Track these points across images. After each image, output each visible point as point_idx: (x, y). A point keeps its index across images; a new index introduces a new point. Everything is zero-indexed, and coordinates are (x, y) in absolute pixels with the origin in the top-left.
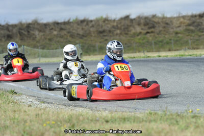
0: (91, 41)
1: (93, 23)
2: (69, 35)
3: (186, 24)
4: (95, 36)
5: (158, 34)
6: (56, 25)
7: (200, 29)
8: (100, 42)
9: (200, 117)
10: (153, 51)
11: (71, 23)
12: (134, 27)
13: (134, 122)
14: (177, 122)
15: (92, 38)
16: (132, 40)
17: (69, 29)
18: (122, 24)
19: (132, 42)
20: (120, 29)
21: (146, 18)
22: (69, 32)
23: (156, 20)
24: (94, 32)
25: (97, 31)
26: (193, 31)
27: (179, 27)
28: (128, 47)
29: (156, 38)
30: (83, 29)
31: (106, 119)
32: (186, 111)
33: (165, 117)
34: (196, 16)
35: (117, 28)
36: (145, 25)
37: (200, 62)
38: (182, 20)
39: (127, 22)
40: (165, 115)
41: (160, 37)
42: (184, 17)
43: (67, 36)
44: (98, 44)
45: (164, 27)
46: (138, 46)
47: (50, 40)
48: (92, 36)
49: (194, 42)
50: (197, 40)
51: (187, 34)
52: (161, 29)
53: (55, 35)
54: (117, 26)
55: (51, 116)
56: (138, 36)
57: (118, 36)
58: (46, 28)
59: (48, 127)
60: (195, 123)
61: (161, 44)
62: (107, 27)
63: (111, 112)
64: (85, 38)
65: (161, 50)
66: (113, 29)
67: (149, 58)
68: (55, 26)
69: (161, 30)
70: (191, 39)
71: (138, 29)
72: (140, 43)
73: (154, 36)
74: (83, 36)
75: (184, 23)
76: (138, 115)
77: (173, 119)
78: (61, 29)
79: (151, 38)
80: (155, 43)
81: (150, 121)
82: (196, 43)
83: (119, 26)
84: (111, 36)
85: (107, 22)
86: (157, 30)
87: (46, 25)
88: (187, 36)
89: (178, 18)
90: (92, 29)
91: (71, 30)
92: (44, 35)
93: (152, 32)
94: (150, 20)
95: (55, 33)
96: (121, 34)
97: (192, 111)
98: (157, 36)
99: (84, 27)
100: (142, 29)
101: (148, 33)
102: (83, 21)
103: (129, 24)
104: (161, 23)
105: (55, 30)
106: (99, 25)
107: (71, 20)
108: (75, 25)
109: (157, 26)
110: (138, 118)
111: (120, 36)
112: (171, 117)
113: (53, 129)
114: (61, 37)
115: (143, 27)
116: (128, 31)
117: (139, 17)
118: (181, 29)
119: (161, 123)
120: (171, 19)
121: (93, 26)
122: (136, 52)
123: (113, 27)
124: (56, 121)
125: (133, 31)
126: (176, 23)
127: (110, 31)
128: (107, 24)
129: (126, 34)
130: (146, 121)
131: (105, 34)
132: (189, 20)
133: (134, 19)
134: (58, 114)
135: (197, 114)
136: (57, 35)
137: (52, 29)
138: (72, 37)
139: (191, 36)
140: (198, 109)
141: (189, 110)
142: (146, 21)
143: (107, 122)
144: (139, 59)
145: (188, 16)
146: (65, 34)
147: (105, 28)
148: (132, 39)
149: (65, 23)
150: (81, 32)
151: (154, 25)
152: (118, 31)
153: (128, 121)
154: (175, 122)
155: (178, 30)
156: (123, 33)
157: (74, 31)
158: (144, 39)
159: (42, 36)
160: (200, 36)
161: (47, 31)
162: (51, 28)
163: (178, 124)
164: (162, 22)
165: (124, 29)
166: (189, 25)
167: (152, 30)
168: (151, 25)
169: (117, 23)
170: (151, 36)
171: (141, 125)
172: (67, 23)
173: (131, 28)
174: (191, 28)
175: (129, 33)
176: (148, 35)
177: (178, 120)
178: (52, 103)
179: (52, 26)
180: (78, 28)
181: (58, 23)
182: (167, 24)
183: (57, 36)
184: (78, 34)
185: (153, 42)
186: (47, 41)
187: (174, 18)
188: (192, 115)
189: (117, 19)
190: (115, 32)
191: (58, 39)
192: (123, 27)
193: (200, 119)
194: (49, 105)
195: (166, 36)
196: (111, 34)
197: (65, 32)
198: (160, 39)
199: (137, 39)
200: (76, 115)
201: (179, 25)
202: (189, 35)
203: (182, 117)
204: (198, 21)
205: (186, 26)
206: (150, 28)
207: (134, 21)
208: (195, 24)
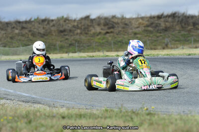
0: (52, 40)
1: (54, 22)
2: (30, 34)
3: (145, 25)
4: (56, 35)
5: (117, 34)
6: (18, 24)
7: (158, 30)
8: (61, 42)
9: (155, 114)
10: (111, 51)
11: (32, 22)
12: (94, 27)
13: (90, 118)
14: (132, 118)
15: (53, 37)
16: (92, 40)
17: (31, 28)
18: (83, 24)
19: (92, 41)
20: (80, 29)
21: (106, 19)
22: (30, 31)
23: (116, 21)
24: (55, 31)
25: (58, 30)
26: (151, 32)
27: (138, 27)
28: (88, 46)
29: (115, 38)
30: (43, 28)
31: (63, 115)
32: (141, 108)
33: (121, 114)
34: (154, 17)
35: (77, 27)
36: (105, 25)
37: (157, 61)
38: (141, 21)
39: (87, 22)
40: (121, 112)
41: (119, 37)
42: (142, 18)
43: (28, 35)
44: (58, 43)
45: (123, 28)
46: (98, 46)
47: (11, 38)
48: (52, 35)
49: (152, 43)
50: (155, 41)
51: (146, 35)
52: (120, 29)
53: (16, 34)
54: (77, 25)
55: (8, 112)
56: (98, 35)
57: (78, 35)
58: (8, 26)
59: (5, 122)
60: (150, 120)
61: (120, 44)
62: (68, 26)
63: (68, 108)
64: (46, 37)
65: (120, 49)
66: (74, 29)
67: (108, 58)
68: (16, 25)
69: (121, 31)
70: (149, 40)
71: (98, 29)
72: (100, 43)
73: (113, 36)
74: (44, 35)
75: (143, 24)
76: (95, 112)
77: (128, 116)
78: (23, 28)
79: (110, 38)
80: (115, 43)
81: (106, 118)
82: (154, 44)
83: (80, 26)
84: (71, 35)
85: (67, 22)
86: (116, 30)
87: (8, 24)
88: (146, 36)
89: (137, 19)
90: (53, 29)
91: (32, 29)
92: (5, 33)
93: (111, 32)
94: (110, 21)
95: (17, 31)
96: (81, 33)
97: (147, 109)
98: (116, 36)
99: (45, 26)
100: (102, 29)
101: (107, 33)
102: (44, 21)
103: (90, 24)
104: (121, 24)
105: (17, 29)
106: (60, 24)
107: (33, 20)
108: (36, 25)
109: (116, 26)
110: (95, 114)
111: (80, 36)
112: (126, 114)
113: (10, 125)
114: (23, 35)
115: (103, 27)
116: (88, 31)
117: (99, 18)
118: (140, 29)
119: (116, 120)
120: (131, 19)
121: (54, 25)
122: (95, 52)
123: (74, 26)
124: (13, 117)
125: (93, 31)
126: (135, 24)
127: (70, 31)
128: (68, 23)
129: (86, 34)
130: (101, 118)
131: (66, 33)
132: (148, 21)
133: (94, 19)
134: (16, 110)
135: (152, 112)
136: (19, 33)
137: (14, 28)
138: (34, 36)
139: (149, 37)
140: (153, 107)
141: (144, 108)
142: (106, 22)
143: (63, 118)
144: (98, 58)
145: (147, 18)
146: (26, 33)
147: (66, 27)
148: (92, 38)
149: (26, 22)
150: (42, 31)
151: (113, 25)
152: (79, 31)
153: (84, 117)
154: (130, 119)
155: (137, 30)
156: (83, 32)
157: (35, 30)
158: (103, 39)
159: (3, 34)
160: (158, 37)
161: (9, 30)
162: (13, 26)
163: (133, 121)
164: (121, 22)
165: (85, 28)
166: (148, 26)
167: (112, 30)
168: (111, 26)
169: (78, 23)
170: (110, 36)
171: (96, 121)
172: (29, 22)
173: (91, 28)
174: (150, 29)
175: (89, 33)
176: (108, 35)
177: (133, 117)
178: (11, 100)
179: (14, 25)
180: (39, 27)
181: (19, 22)
182: (126, 24)
183: (18, 35)
184: (39, 33)
185: (112, 42)
186: (9, 39)
187: (133, 19)
188: (147, 112)
189: (77, 19)
190: (76, 32)
191: (20, 37)
192: (83, 27)
193: (154, 116)
194: (8, 101)
195: (125, 37)
196: (71, 34)
197: (26, 31)
198: (119, 39)
199: (97, 39)
200: (33, 111)
201: (138, 26)
202: (147, 36)
203: (137, 114)
204: (157, 22)
205: (145, 27)
206: (109, 28)
207: (94, 22)
208: (154, 25)
